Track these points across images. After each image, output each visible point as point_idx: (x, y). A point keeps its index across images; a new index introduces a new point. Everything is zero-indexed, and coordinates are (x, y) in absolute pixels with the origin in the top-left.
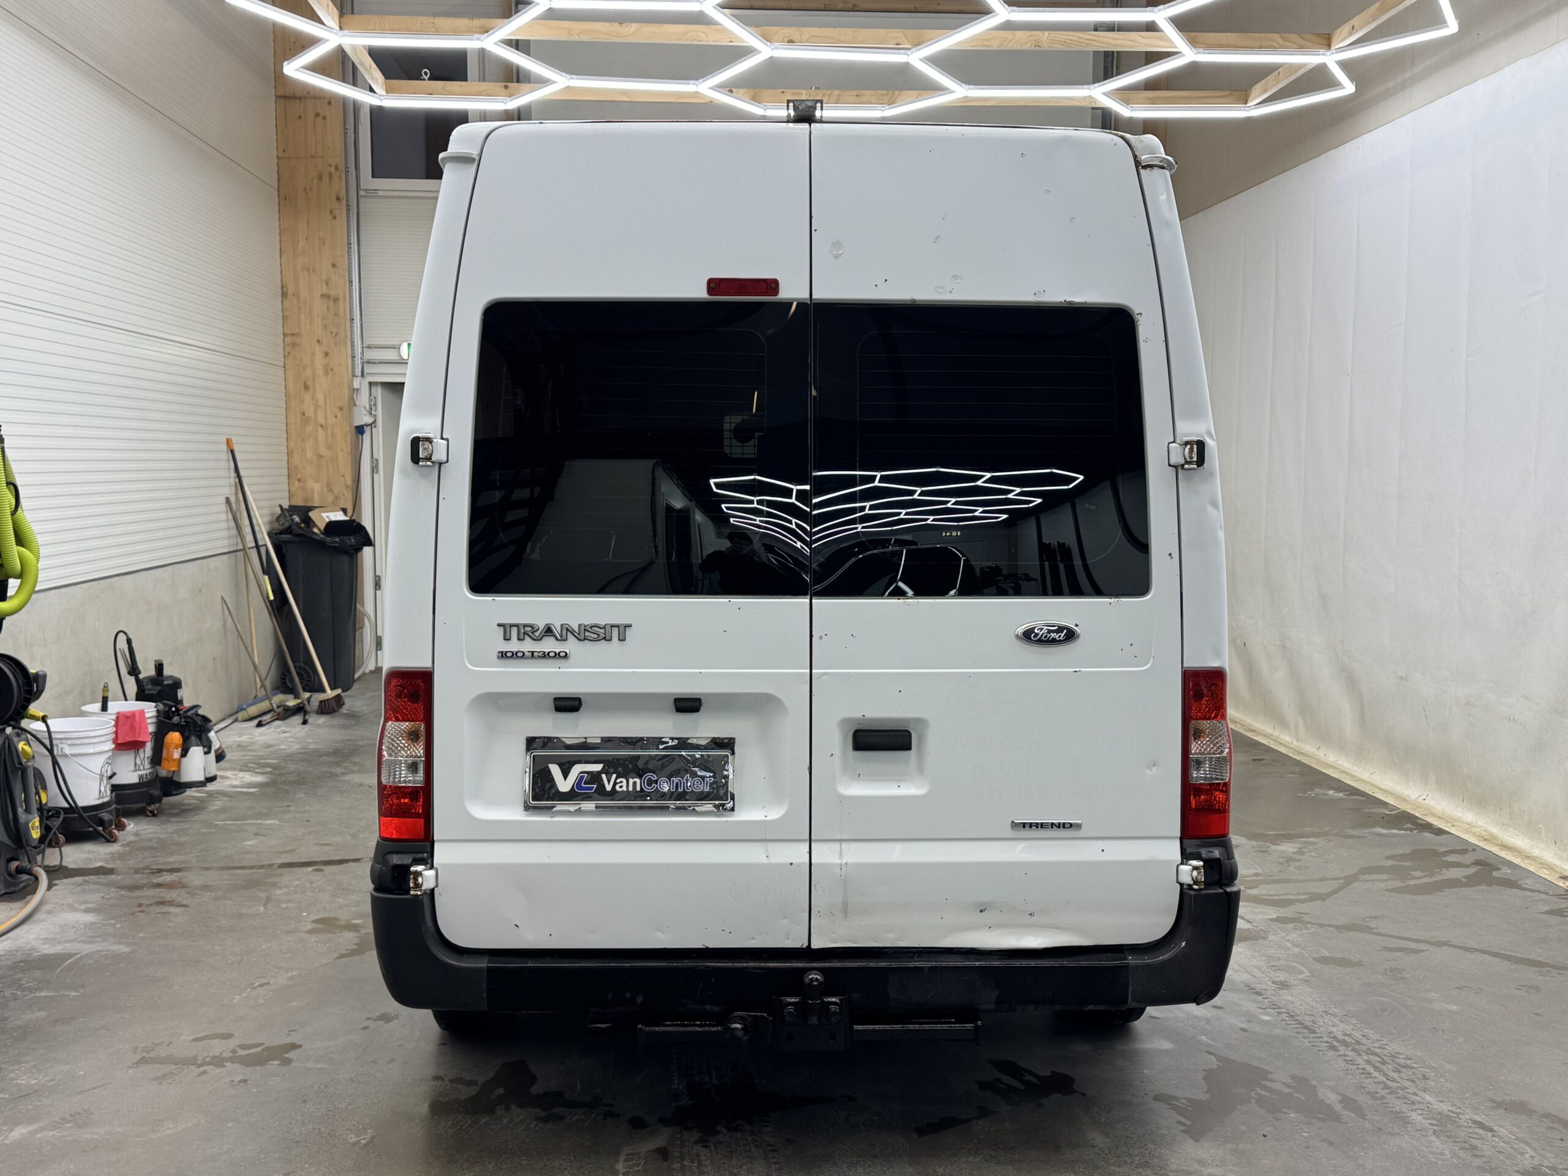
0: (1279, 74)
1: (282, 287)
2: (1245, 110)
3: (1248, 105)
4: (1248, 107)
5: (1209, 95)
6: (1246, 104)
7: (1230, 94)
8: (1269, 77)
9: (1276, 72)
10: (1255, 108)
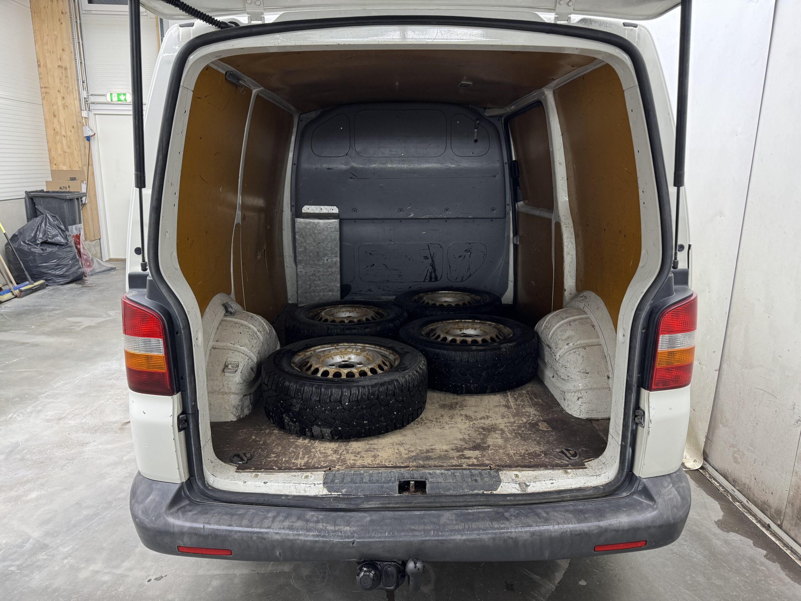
1: (38, 62)
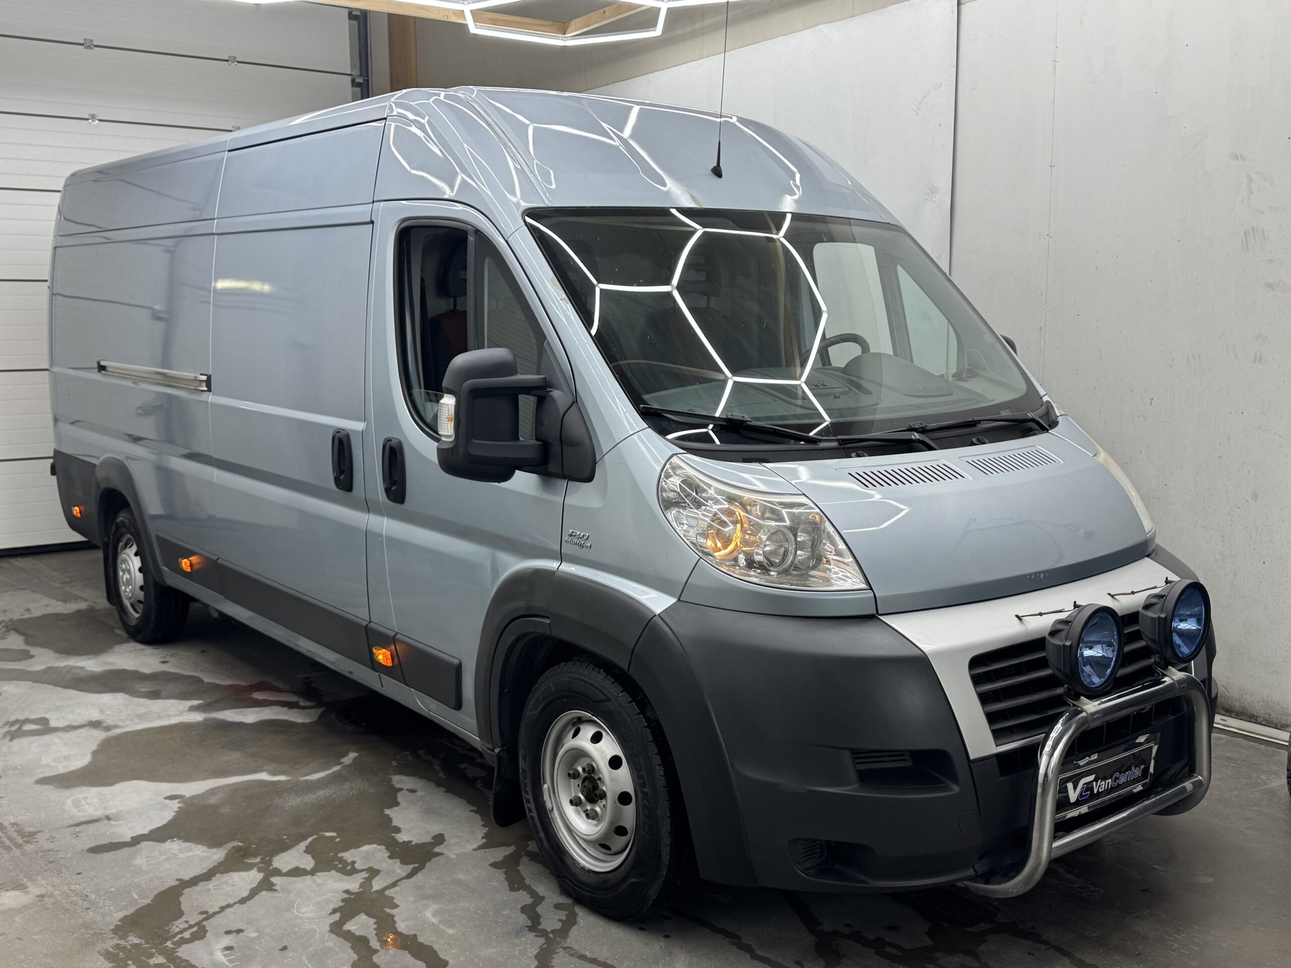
0: (604, 12)
2: (563, 40)
3: (566, 36)
4: (565, 37)
5: (536, 22)
6: (564, 34)
7: (552, 25)
8: (592, 14)
9: (602, 11)
10: (571, 40)
